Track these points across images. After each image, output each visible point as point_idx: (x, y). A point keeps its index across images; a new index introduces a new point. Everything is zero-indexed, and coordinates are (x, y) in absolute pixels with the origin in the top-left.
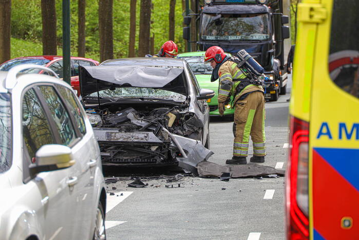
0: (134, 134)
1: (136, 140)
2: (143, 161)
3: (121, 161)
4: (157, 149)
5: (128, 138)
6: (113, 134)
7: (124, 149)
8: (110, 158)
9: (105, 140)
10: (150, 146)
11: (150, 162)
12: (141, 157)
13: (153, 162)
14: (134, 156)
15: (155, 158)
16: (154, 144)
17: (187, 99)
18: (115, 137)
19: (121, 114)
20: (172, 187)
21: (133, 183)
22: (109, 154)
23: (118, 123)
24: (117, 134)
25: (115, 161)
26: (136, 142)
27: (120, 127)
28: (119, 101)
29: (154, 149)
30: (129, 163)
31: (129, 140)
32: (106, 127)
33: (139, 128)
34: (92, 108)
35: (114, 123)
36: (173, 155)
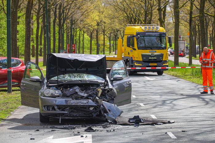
0: (81, 101)
1: (82, 104)
2: (85, 116)
3: (73, 116)
4: (93, 109)
5: (77, 103)
6: (69, 101)
7: (74, 109)
8: (67, 114)
9: (65, 104)
10: (89, 108)
11: (89, 116)
12: (84, 114)
13: (91, 116)
14: (80, 113)
15: (92, 114)
16: (92, 106)
17: (105, 81)
18: (70, 102)
19: (72, 90)
20: (110, 131)
21: (87, 129)
22: (67, 112)
23: (70, 95)
24: (71, 101)
25: (70, 116)
26: (82, 105)
27: (72, 97)
28: (68, 82)
29: (91, 109)
30: (78, 117)
31: (78, 104)
32: (64, 97)
33: (82, 97)
34: (54, 86)
35: (68, 95)
36: (102, 113)
